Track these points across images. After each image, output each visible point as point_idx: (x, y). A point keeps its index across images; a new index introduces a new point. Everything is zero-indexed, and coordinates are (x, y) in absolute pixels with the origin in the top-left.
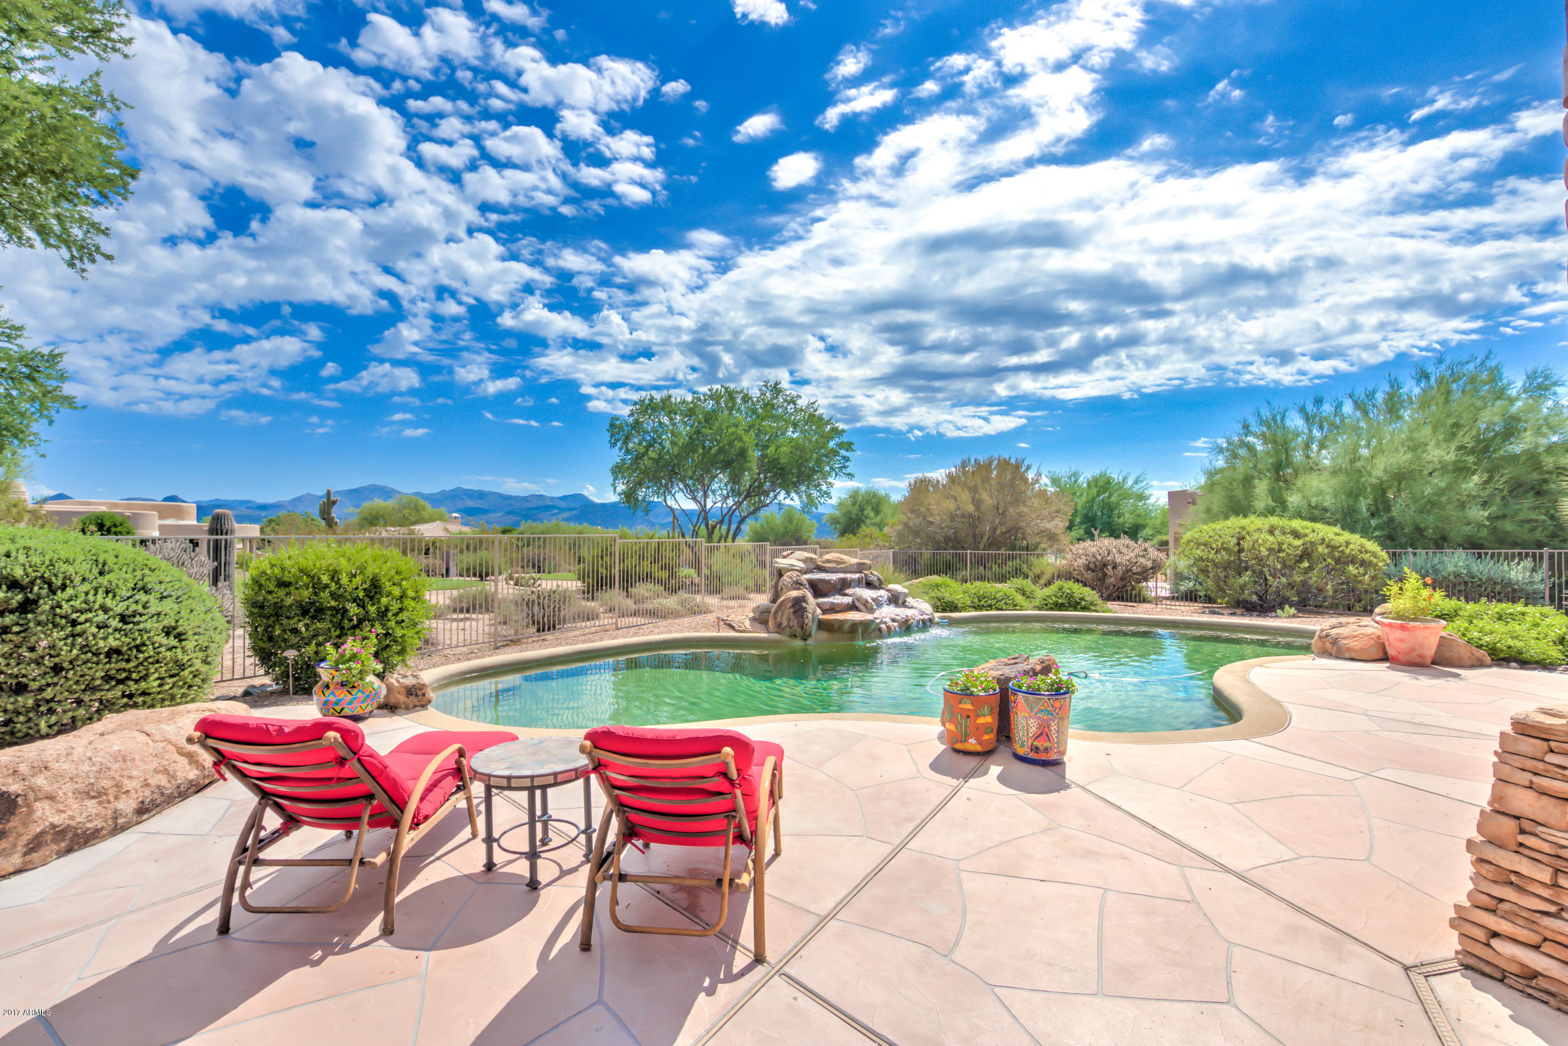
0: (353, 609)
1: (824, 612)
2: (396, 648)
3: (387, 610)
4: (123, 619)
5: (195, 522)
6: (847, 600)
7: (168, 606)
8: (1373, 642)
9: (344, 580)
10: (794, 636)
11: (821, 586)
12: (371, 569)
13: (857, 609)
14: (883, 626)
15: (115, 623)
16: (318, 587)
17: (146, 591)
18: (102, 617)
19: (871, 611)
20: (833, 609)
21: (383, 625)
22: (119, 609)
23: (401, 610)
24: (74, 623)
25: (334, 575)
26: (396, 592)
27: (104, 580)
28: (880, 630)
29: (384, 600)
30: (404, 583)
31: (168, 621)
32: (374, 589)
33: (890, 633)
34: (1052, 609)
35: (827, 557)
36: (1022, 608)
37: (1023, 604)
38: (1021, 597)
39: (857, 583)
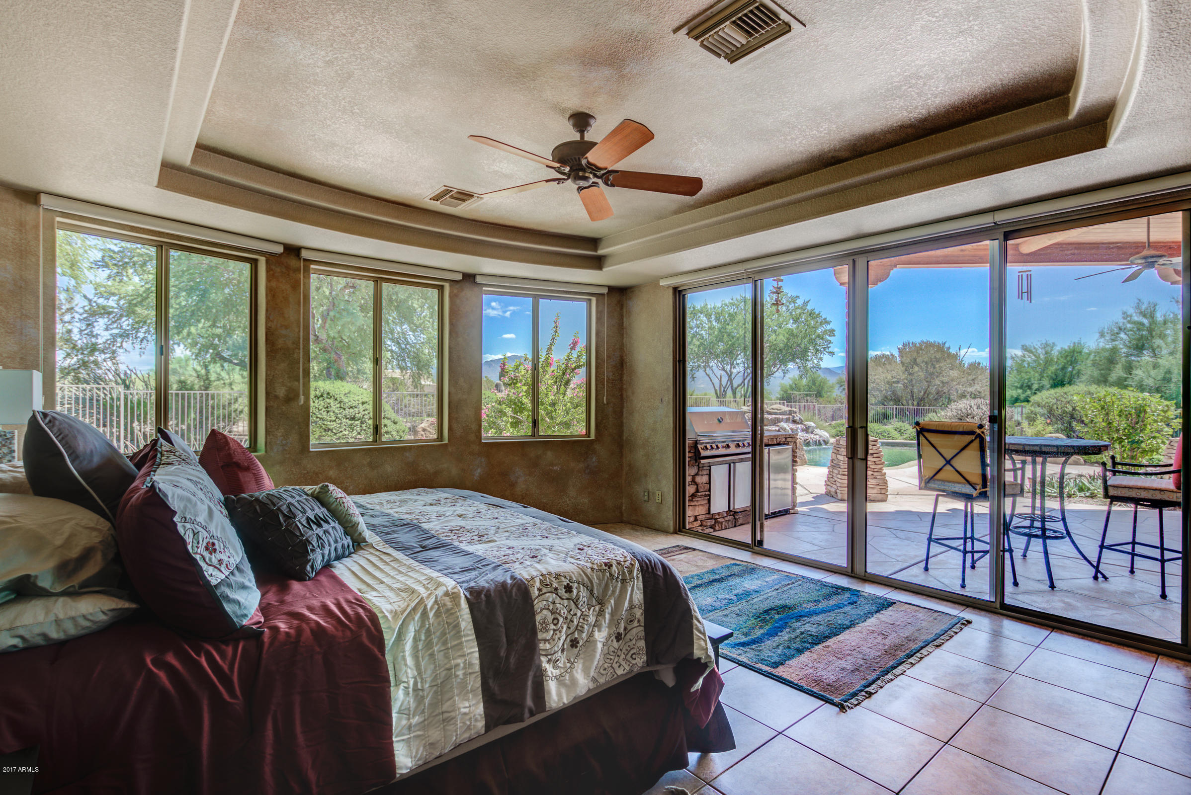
35: (774, 407)
36: (893, 438)
37: (896, 436)
38: (896, 432)
39: (787, 420)
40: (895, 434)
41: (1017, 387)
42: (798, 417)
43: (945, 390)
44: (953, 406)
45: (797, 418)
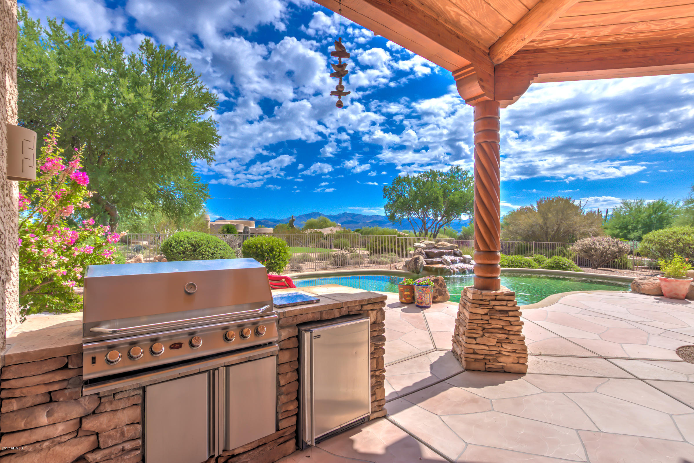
0: (266, 255)
1: (428, 264)
2: (277, 267)
3: (275, 256)
4: (212, 254)
5: (254, 227)
6: (440, 260)
7: (222, 251)
8: (656, 287)
9: (264, 247)
10: (413, 272)
11: (430, 254)
12: (271, 244)
13: (443, 264)
14: (452, 271)
15: (210, 255)
16: (257, 248)
17: (217, 248)
18: (208, 253)
19: (449, 265)
20: (432, 263)
21: (274, 260)
22: (211, 252)
23: (279, 256)
24: (203, 254)
25: (262, 245)
26: (278, 250)
27: (209, 245)
28: (450, 272)
29: (274, 253)
30: (281, 248)
31: (221, 255)
32: (272, 249)
33: (454, 273)
34: (548, 269)
35: (440, 243)
36: (533, 267)
37: (535, 266)
38: (535, 263)
39: (449, 254)
40: (535, 264)
41: (617, 228)
42: (458, 250)
43: (571, 230)
44: (579, 242)
45: (457, 252)
